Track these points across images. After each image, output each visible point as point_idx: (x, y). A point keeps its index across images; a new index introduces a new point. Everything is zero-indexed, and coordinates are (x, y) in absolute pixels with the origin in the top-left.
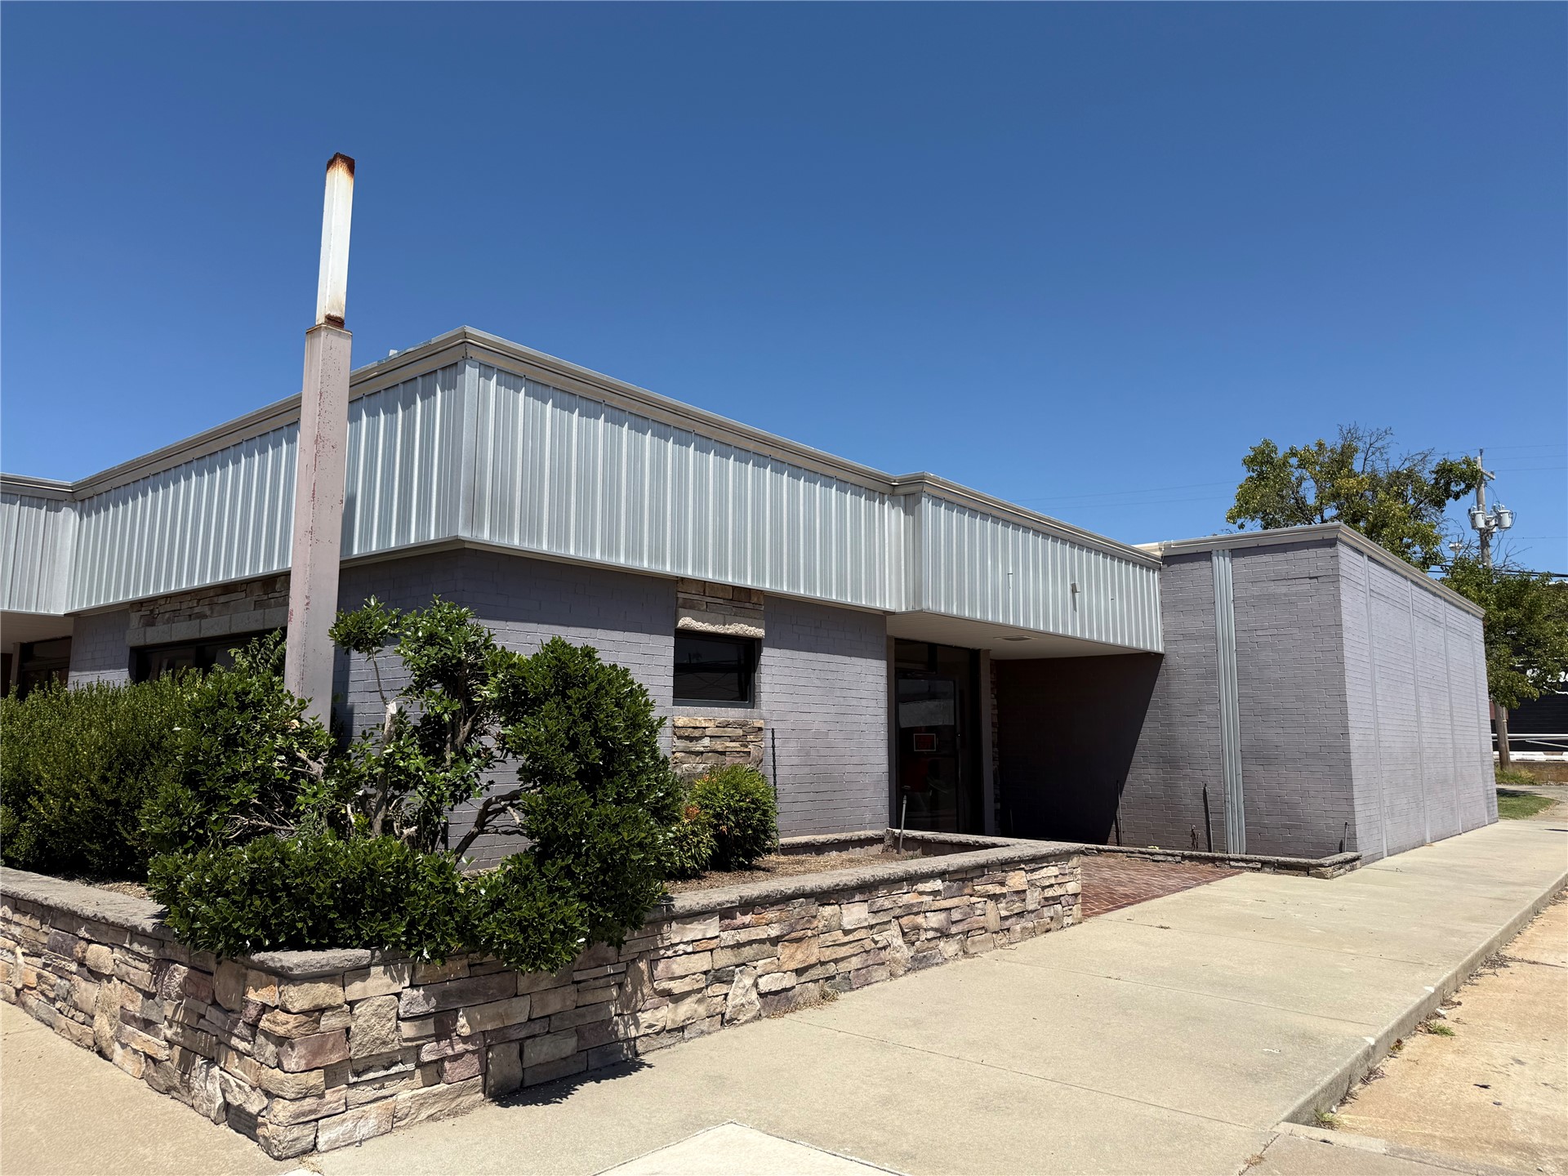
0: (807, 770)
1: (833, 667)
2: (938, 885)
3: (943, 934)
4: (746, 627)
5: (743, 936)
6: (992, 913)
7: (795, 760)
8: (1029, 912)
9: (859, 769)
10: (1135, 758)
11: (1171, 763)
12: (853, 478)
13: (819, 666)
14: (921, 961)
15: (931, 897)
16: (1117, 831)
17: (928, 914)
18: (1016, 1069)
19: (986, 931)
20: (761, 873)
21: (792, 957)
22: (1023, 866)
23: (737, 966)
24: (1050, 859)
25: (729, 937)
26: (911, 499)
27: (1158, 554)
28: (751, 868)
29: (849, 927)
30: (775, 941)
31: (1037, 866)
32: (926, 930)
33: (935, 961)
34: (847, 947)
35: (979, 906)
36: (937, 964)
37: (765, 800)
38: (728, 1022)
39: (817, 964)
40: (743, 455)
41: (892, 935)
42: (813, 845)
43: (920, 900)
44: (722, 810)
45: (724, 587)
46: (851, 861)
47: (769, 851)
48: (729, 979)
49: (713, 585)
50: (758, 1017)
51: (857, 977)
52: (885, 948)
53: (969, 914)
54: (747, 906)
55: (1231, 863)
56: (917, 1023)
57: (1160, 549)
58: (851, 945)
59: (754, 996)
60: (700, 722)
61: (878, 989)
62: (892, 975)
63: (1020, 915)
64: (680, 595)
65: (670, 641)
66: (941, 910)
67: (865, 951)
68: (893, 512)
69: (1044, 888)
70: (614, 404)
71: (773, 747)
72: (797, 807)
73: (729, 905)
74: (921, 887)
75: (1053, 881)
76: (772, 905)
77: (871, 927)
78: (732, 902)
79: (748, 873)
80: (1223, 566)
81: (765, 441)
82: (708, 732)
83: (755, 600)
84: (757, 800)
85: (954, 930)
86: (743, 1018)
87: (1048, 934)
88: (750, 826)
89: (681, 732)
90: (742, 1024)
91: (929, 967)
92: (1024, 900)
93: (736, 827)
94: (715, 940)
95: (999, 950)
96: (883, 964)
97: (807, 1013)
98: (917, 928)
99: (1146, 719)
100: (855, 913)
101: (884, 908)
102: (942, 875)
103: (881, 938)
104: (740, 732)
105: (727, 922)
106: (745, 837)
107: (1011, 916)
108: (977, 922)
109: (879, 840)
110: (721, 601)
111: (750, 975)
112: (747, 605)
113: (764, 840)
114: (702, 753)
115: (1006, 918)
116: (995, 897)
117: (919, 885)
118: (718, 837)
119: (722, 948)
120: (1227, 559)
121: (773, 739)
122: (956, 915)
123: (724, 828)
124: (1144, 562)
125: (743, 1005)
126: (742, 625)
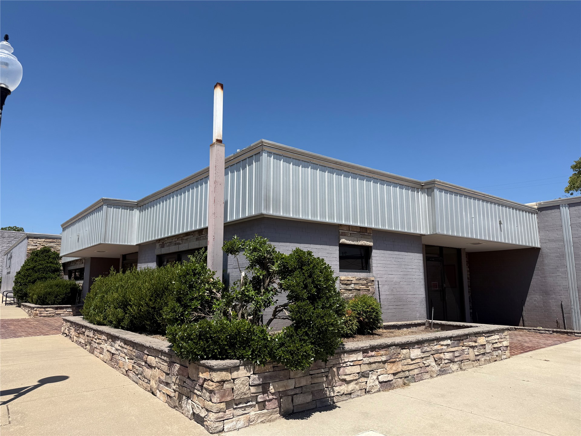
0: (392, 297)
1: (400, 257)
2: (449, 342)
3: (452, 361)
4: (366, 242)
5: (372, 360)
6: (472, 353)
7: (388, 293)
8: (487, 353)
9: (413, 296)
10: (529, 291)
11: (546, 292)
12: (406, 183)
13: (395, 256)
14: (443, 371)
15: (446, 347)
16: (523, 321)
17: (445, 353)
18: (486, 416)
19: (469, 360)
20: (377, 336)
21: (391, 368)
22: (484, 335)
23: (370, 371)
24: (495, 332)
25: (366, 360)
26: (430, 190)
27: (536, 207)
28: (373, 334)
29: (413, 358)
30: (384, 362)
31: (490, 335)
32: (444, 359)
33: (449, 372)
34: (413, 365)
35: (466, 350)
36: (450, 373)
37: (377, 308)
38: (368, 392)
39: (401, 372)
40: (362, 177)
41: (431, 361)
42: (396, 326)
43: (441, 348)
44: (360, 311)
45: (356, 227)
46: (412, 332)
47: (379, 328)
48: (367, 376)
49: (352, 226)
50: (379, 391)
51: (417, 377)
52: (428, 366)
53: (462, 353)
54: (373, 348)
55: (576, 334)
56: (443, 396)
57: (537, 205)
58: (414, 365)
59: (377, 383)
60: (350, 278)
61: (426, 382)
62: (431, 377)
63: (483, 354)
64: (340, 231)
65: (337, 248)
66: (450, 352)
67: (420, 367)
68: (423, 195)
69: (493, 344)
70: (314, 162)
71: (379, 288)
72: (389, 311)
73: (366, 348)
74: (442, 343)
75: (497, 341)
76: (382, 348)
77: (422, 358)
78: (367, 347)
79: (372, 336)
80: (565, 211)
81: (370, 172)
82: (353, 282)
83: (368, 232)
84: (374, 308)
85: (456, 360)
86: (373, 391)
87: (496, 362)
88: (371, 318)
89: (343, 282)
90: (373, 393)
91: (446, 374)
92: (485, 348)
93: (366, 318)
94: (361, 361)
95: (475, 368)
96: (428, 372)
97: (398, 390)
98: (441, 359)
99: (534, 275)
100: (415, 353)
101: (427, 351)
102: (450, 338)
103: (427, 362)
104: (365, 282)
105: (365, 354)
106: (370, 322)
107: (479, 355)
108: (466, 357)
109: (424, 324)
110: (356, 233)
111: (375, 375)
112: (366, 234)
113: (377, 324)
114: (351, 290)
115: (478, 355)
116: (473, 347)
117: (441, 342)
118: (359, 322)
119: (364, 364)
120: (567, 208)
121: (378, 285)
122: (457, 354)
123: (361, 319)
124: (530, 211)
125: (373, 386)
126: (364, 241)
